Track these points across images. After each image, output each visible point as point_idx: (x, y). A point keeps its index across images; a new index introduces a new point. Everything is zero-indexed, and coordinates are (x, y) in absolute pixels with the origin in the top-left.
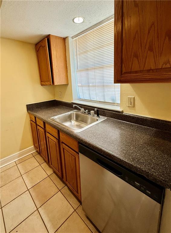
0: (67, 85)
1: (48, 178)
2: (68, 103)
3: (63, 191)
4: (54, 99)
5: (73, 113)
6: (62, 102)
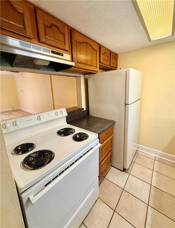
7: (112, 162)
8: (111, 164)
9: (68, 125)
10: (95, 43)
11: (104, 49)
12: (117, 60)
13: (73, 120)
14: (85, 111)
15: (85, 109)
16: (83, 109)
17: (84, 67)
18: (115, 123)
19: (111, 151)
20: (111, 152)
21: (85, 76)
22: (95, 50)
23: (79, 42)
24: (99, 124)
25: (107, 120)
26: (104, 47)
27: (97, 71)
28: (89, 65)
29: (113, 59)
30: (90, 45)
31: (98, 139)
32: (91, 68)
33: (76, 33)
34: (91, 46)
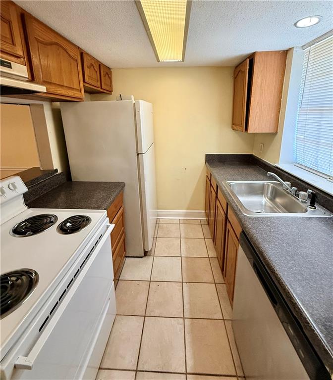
0: (274, 134)
1: (207, 260)
2: (269, 164)
3: (219, 286)
4: (251, 154)
5: (268, 185)
6: (260, 161)
7: (127, 250)
8: (125, 254)
9: (32, 211)
10: (73, 47)
11: (89, 58)
12: (110, 78)
13: (37, 197)
14: (60, 174)
15: (59, 171)
16: (56, 170)
17: (59, 92)
18: (125, 185)
19: (123, 232)
20: (124, 234)
21: (51, 105)
22: (72, 58)
23: (42, 42)
24: (100, 192)
25: (111, 183)
26: (87, 54)
27: (81, 99)
28: (66, 87)
29: (105, 76)
30: (63, 48)
31: (108, 218)
32: (71, 93)
33: (35, 24)
34: (67, 52)
